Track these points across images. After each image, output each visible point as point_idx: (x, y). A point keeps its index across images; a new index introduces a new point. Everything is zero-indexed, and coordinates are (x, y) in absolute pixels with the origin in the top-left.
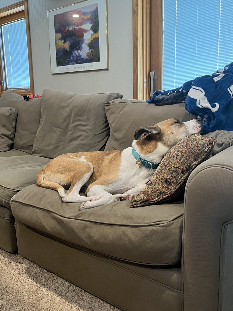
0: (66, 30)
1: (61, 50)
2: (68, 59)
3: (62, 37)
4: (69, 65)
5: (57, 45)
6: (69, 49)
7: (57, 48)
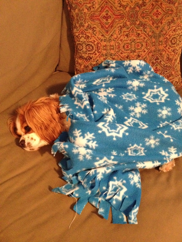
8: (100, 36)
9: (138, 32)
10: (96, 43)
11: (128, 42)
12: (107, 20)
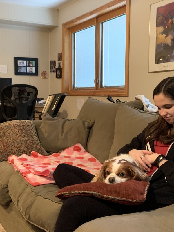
0: (169, 22)
1: (162, 45)
2: (169, 56)
3: (164, 30)
4: (170, 62)
5: (157, 40)
6: (171, 44)
7: (158, 43)
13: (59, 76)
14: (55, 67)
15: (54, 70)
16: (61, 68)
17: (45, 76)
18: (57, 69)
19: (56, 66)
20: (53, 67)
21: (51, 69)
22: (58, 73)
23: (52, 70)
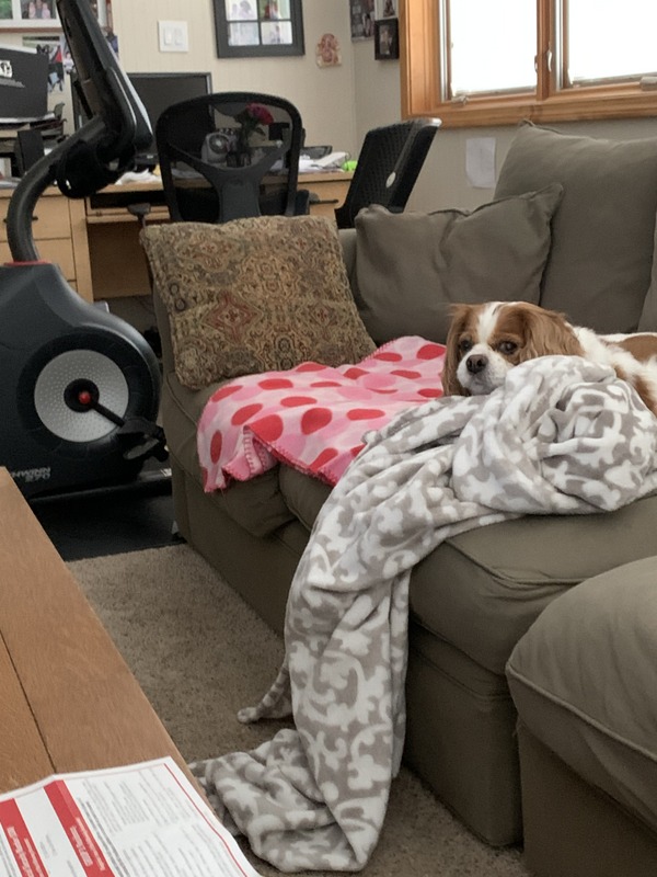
8: (264, 326)
9: (245, 270)
10: (275, 334)
11: (264, 283)
12: (236, 316)
13: (388, 53)
14: (371, 14)
15: (369, 28)
16: (397, 15)
17: (331, 55)
18: (378, 25)
19: (373, 9)
20: (360, 15)
21: (353, 23)
22: (385, 38)
23: (360, 28)
